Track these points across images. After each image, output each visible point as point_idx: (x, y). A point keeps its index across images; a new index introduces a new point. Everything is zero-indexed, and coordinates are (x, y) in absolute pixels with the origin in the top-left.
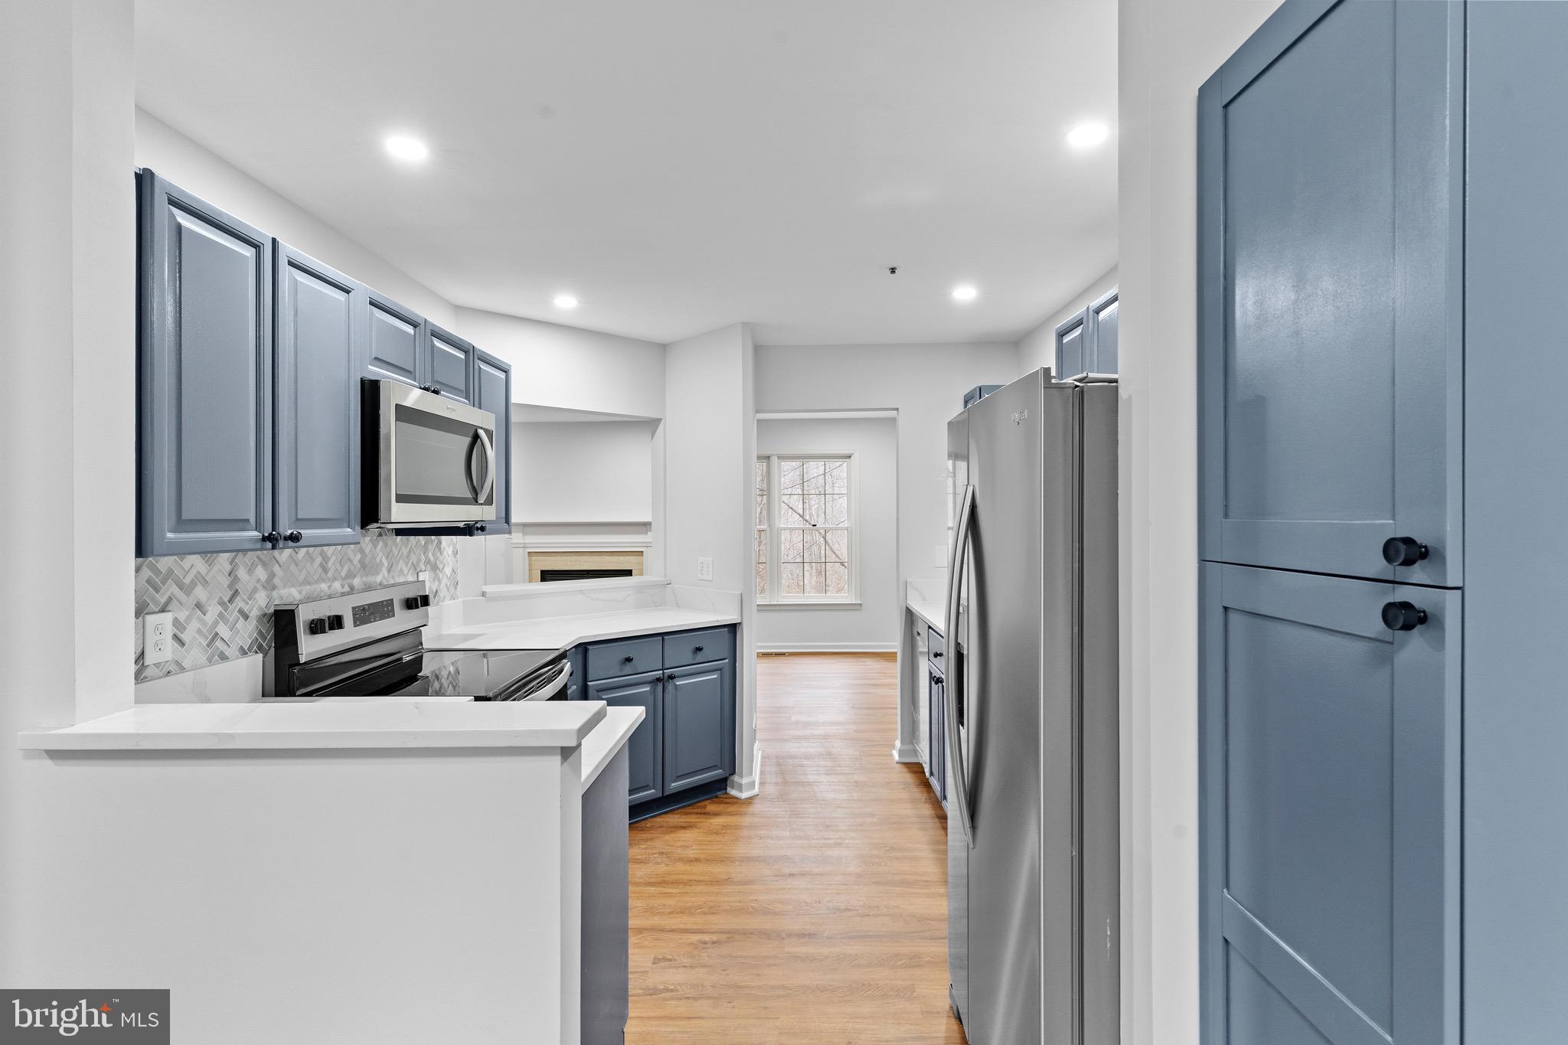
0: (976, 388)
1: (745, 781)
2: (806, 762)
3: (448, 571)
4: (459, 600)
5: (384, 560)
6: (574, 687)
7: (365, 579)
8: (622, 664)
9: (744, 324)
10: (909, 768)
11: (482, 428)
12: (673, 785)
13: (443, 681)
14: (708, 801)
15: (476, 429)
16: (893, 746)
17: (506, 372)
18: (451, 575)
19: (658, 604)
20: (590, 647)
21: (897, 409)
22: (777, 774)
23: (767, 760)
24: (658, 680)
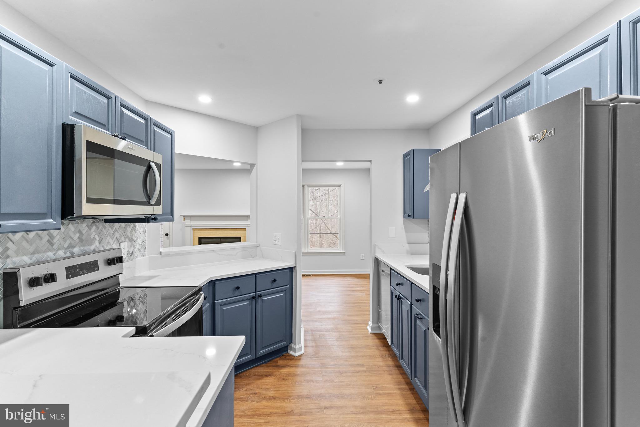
0: (410, 151)
1: (297, 347)
2: (326, 334)
3: (140, 241)
4: (147, 256)
5: (96, 237)
6: (208, 304)
7: (82, 248)
8: (234, 291)
9: (297, 115)
10: (377, 336)
11: (153, 162)
12: (260, 352)
13: (136, 301)
14: (278, 358)
15: (150, 161)
16: (367, 324)
17: (171, 134)
18: (142, 243)
19: (253, 256)
20: (216, 282)
21: (370, 161)
22: (312, 341)
23: (307, 333)
24: (253, 298)
